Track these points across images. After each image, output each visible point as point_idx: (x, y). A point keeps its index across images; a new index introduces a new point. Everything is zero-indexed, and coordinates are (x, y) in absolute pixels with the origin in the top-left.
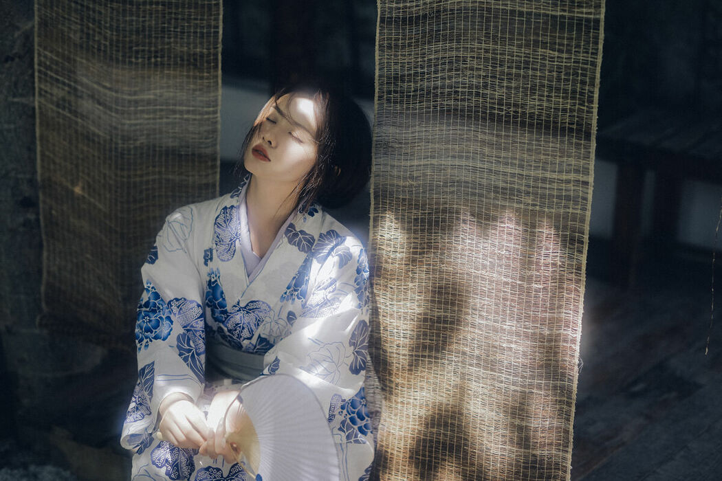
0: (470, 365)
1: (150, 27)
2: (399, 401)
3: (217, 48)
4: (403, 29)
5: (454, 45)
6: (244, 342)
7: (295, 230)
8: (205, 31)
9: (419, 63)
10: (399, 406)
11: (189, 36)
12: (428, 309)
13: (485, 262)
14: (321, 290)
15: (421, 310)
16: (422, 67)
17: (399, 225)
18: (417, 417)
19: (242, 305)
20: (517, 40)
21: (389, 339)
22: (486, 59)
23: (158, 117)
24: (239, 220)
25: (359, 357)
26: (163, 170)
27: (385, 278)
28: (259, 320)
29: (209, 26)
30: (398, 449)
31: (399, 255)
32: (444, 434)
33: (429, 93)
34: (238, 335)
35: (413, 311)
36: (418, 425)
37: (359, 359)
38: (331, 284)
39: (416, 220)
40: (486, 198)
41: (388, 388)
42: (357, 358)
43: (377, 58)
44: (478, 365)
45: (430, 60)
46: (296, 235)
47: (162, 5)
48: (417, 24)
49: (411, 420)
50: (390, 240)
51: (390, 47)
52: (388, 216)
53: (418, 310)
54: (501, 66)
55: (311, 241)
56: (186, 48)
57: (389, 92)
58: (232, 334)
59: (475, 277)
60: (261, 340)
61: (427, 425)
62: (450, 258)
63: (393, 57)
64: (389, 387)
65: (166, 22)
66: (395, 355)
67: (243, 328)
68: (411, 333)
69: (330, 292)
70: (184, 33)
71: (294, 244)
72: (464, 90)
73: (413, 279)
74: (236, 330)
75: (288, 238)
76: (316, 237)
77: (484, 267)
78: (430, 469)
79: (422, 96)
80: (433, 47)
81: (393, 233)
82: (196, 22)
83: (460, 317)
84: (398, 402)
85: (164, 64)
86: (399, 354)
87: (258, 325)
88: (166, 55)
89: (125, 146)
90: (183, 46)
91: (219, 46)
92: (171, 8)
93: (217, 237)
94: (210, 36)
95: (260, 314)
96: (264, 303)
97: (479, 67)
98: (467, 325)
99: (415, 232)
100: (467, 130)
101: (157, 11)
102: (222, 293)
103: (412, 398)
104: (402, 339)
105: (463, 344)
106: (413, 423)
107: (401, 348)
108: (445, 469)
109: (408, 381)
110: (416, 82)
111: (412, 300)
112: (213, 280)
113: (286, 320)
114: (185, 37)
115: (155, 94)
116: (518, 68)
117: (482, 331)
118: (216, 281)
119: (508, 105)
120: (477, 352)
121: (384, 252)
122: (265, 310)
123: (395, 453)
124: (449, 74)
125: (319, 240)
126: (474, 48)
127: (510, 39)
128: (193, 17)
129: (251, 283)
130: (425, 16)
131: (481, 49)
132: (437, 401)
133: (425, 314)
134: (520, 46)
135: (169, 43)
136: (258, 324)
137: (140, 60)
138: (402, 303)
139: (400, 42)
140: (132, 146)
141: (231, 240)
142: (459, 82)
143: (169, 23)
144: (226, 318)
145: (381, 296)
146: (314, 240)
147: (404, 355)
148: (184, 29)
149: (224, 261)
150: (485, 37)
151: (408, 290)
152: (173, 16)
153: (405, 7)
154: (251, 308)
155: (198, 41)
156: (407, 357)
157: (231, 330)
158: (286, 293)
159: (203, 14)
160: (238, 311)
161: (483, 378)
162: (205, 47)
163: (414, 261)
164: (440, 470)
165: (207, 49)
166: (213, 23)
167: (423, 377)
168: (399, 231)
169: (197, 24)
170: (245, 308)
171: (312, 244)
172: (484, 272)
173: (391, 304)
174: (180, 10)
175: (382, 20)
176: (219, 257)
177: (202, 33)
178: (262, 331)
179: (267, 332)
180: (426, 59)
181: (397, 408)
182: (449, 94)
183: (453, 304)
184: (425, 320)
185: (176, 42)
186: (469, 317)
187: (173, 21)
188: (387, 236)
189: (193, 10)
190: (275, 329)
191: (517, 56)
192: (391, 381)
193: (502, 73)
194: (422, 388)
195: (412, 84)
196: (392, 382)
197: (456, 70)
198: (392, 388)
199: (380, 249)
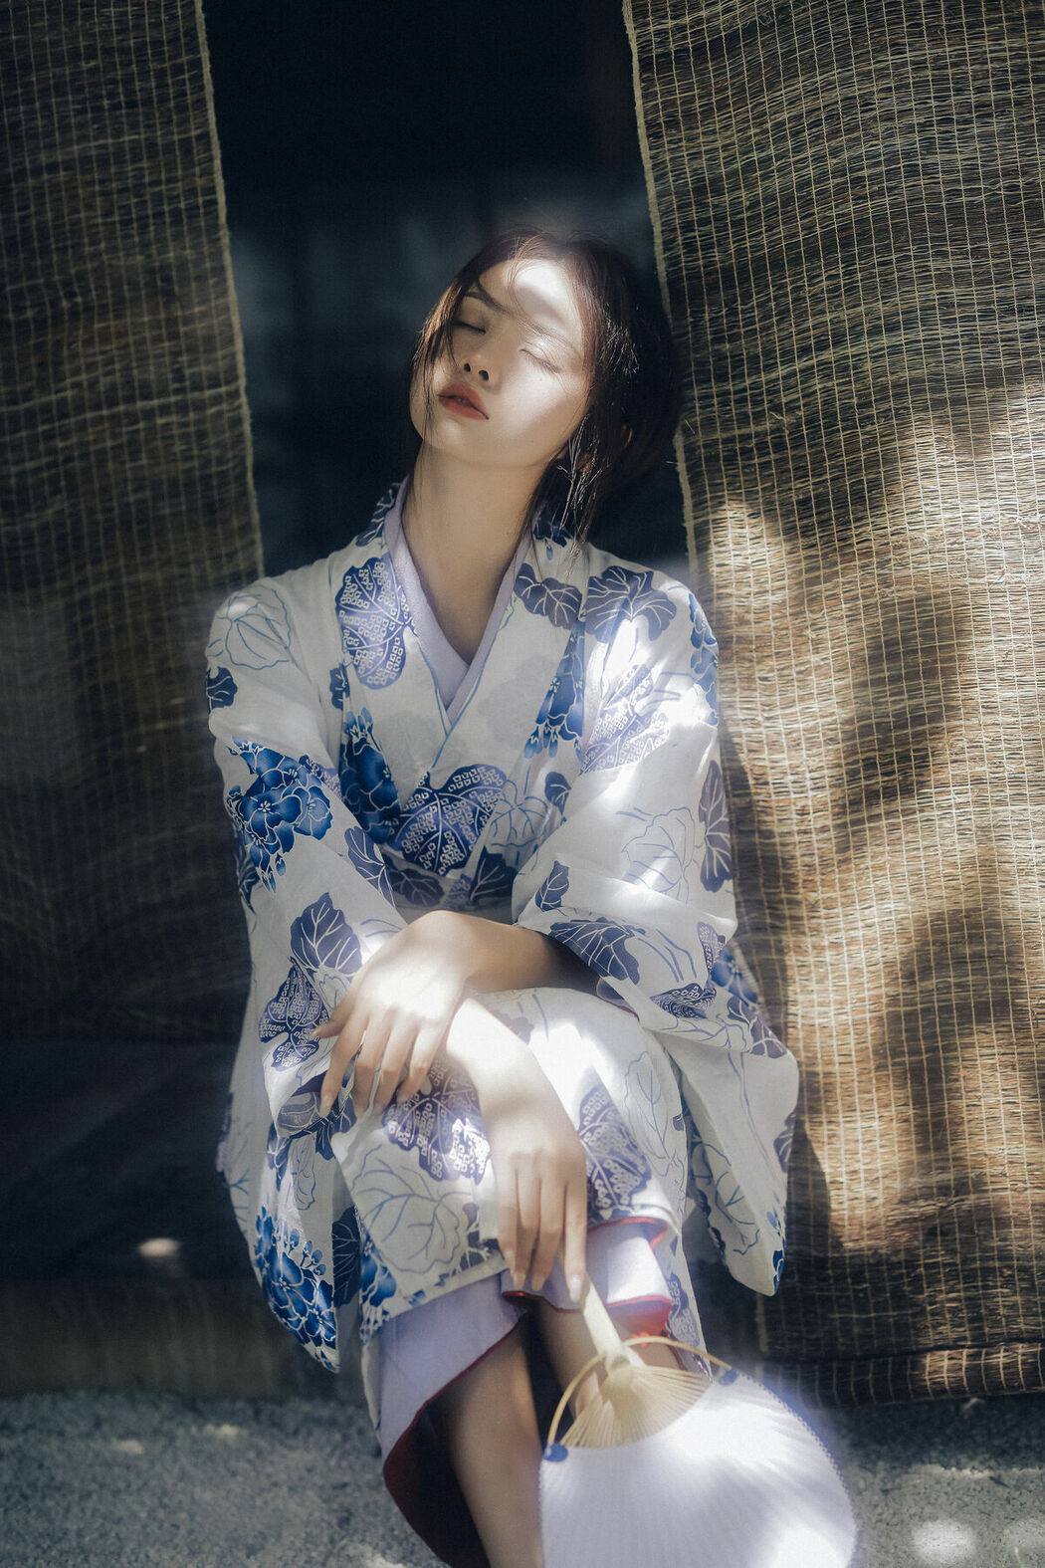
0: (999, 803)
1: (42, 228)
2: (826, 943)
3: (219, 239)
4: (699, 73)
5: (835, 74)
6: (448, 876)
7: (535, 582)
8: (182, 205)
9: (754, 140)
10: (828, 956)
11: (144, 228)
12: (868, 704)
13: (995, 553)
14: (619, 698)
15: (849, 712)
16: (761, 147)
17: (763, 526)
18: (881, 966)
19: (437, 783)
20: (990, 23)
21: (774, 804)
22: (921, 85)
23: (91, 438)
24: (398, 583)
25: (715, 850)
26: (122, 562)
27: (744, 659)
28: (481, 814)
29: (191, 192)
30: (843, 1059)
31: (771, 598)
32: (958, 985)
33: (788, 201)
34: (433, 861)
35: (829, 719)
36: (887, 985)
37: (715, 853)
38: (638, 681)
39: (804, 503)
40: (972, 404)
41: (788, 923)
42: (709, 852)
43: (646, 153)
44: (1019, 797)
45: (779, 125)
46: (538, 591)
47: (65, 170)
48: (733, 50)
49: (865, 979)
50: (745, 569)
51: (672, 123)
52: (730, 514)
53: (842, 714)
54: (959, 91)
55: (573, 600)
56: (140, 258)
57: (688, 227)
58: (418, 863)
59: (975, 594)
60: (489, 860)
61: (909, 977)
62: (905, 566)
63: (684, 143)
64: (792, 918)
65: (81, 206)
66: (797, 838)
67: (444, 842)
68: (834, 772)
69: (639, 698)
70: (131, 221)
71: (539, 611)
72: (877, 170)
73: (817, 644)
74: (426, 850)
75: (524, 599)
76: (583, 589)
77: (995, 563)
78: (935, 1077)
79: (771, 213)
80: (783, 93)
81: (749, 551)
82: (157, 189)
83: (953, 699)
84: (823, 948)
85: (92, 308)
86: (806, 832)
87: (480, 826)
88: (92, 286)
89: (18, 528)
90: (134, 255)
91: (221, 233)
92: (90, 171)
93: (352, 635)
94: (198, 215)
95: (483, 798)
96: (488, 768)
97: (907, 106)
98: (972, 712)
99: (807, 531)
100: (898, 261)
101: (55, 187)
102: (382, 766)
103: (860, 924)
104: (811, 794)
105: (972, 759)
106: (870, 985)
107: (811, 817)
108: (974, 1066)
109: (843, 888)
110: (750, 186)
111: (825, 693)
112: (356, 740)
113: (544, 799)
114: (135, 232)
115: (77, 385)
116: (1001, 86)
117: (1015, 715)
118: (363, 741)
119: (991, 176)
120: (1010, 768)
121: (733, 602)
122: (494, 784)
123: (836, 1068)
124: (833, 143)
125: (590, 592)
126: (887, 68)
127: (970, 26)
128: (147, 179)
129: (454, 724)
130: (750, 30)
131: (904, 65)
132: (928, 912)
133: (861, 718)
134: (997, 37)
135: (96, 255)
136: (479, 822)
137: (30, 313)
138: (797, 708)
139: (697, 104)
140: (34, 524)
141: (390, 633)
142: (860, 157)
143: (90, 207)
144: (397, 828)
145: (738, 705)
146: (580, 596)
147: (824, 829)
148: (130, 213)
149: (380, 686)
150: (910, 34)
151: (810, 674)
152: (97, 188)
153: (698, 21)
154: (458, 786)
155: (169, 232)
156: (832, 833)
157: (413, 854)
158: (536, 734)
159: (171, 167)
160: (428, 801)
161: (1035, 824)
162: (187, 245)
163: (814, 599)
164: (962, 1073)
165: (191, 248)
166: (200, 182)
167: (881, 868)
168: (765, 540)
169: (160, 193)
170: (445, 789)
171: (577, 606)
172: (995, 578)
173: (768, 719)
174: (113, 170)
175: (646, 65)
176: (363, 681)
177: (176, 214)
178: (488, 839)
179: (501, 839)
180: (769, 125)
181: (820, 964)
182: (841, 190)
183: (930, 673)
184: (865, 731)
185: (112, 250)
186: (976, 693)
187: (99, 200)
188: (734, 563)
189: (145, 164)
190: (520, 829)
191: (993, 60)
192: (796, 903)
193: (965, 106)
194: (882, 895)
195: (743, 193)
196: (798, 903)
197: (849, 131)
198: (800, 918)
199: (720, 597)
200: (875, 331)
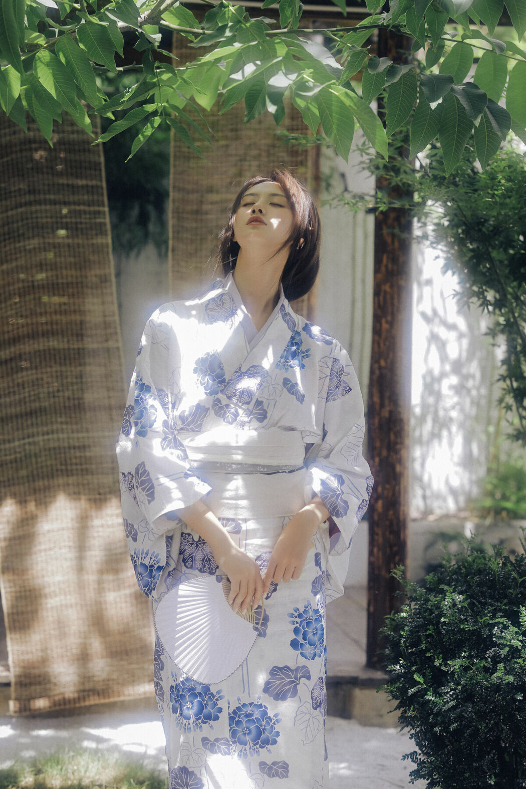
60: (259, 403)
102: (221, 364)
118: (214, 354)
146: (295, 323)
171: (295, 326)
200: (43, 435)
